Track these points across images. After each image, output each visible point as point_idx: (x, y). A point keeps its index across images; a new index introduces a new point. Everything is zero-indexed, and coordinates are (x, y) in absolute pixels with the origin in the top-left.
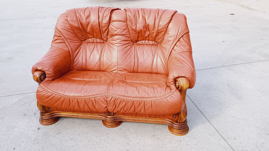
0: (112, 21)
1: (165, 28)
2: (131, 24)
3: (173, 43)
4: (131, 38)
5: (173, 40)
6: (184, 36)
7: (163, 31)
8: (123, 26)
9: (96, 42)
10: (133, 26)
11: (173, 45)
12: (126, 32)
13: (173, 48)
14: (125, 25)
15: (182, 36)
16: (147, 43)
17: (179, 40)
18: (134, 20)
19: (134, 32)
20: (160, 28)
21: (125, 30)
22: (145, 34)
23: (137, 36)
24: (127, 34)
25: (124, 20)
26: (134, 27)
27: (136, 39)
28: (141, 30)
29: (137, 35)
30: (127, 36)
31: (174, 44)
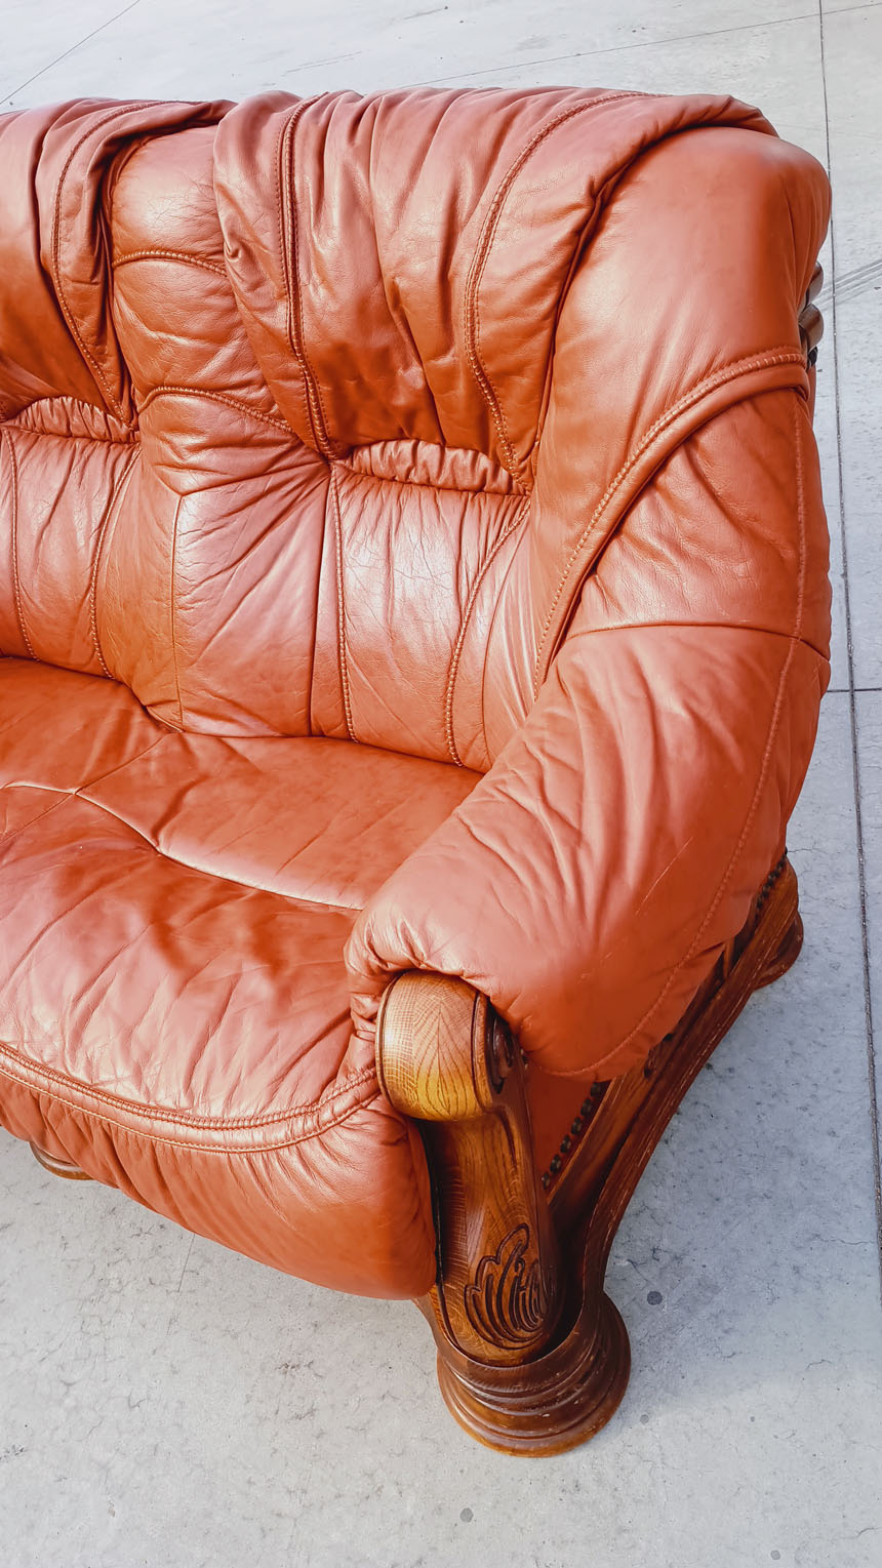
0: (117, 251)
1: (531, 332)
2: (255, 286)
3: (592, 507)
4: (280, 417)
5: (593, 478)
6: (706, 439)
7: (519, 370)
8: (201, 308)
9: (83, 431)
10: (271, 308)
11: (598, 535)
12: (233, 364)
13: (592, 569)
14: (213, 292)
15: (687, 440)
16: (434, 471)
17: (649, 483)
18: (268, 239)
19: (294, 366)
20: (485, 331)
21: (221, 339)
22: (392, 386)
23: (327, 403)
24: (237, 377)
25: (198, 247)
26: (280, 319)
27: (331, 424)
28: (341, 349)
29: (324, 388)
30: (251, 404)
31: (605, 521)
